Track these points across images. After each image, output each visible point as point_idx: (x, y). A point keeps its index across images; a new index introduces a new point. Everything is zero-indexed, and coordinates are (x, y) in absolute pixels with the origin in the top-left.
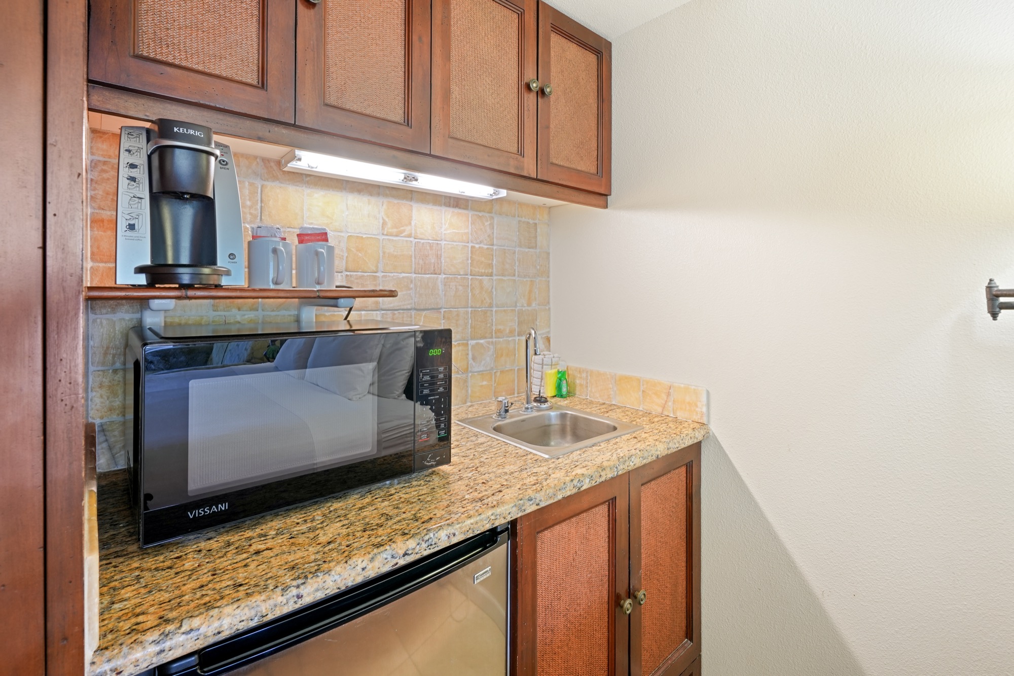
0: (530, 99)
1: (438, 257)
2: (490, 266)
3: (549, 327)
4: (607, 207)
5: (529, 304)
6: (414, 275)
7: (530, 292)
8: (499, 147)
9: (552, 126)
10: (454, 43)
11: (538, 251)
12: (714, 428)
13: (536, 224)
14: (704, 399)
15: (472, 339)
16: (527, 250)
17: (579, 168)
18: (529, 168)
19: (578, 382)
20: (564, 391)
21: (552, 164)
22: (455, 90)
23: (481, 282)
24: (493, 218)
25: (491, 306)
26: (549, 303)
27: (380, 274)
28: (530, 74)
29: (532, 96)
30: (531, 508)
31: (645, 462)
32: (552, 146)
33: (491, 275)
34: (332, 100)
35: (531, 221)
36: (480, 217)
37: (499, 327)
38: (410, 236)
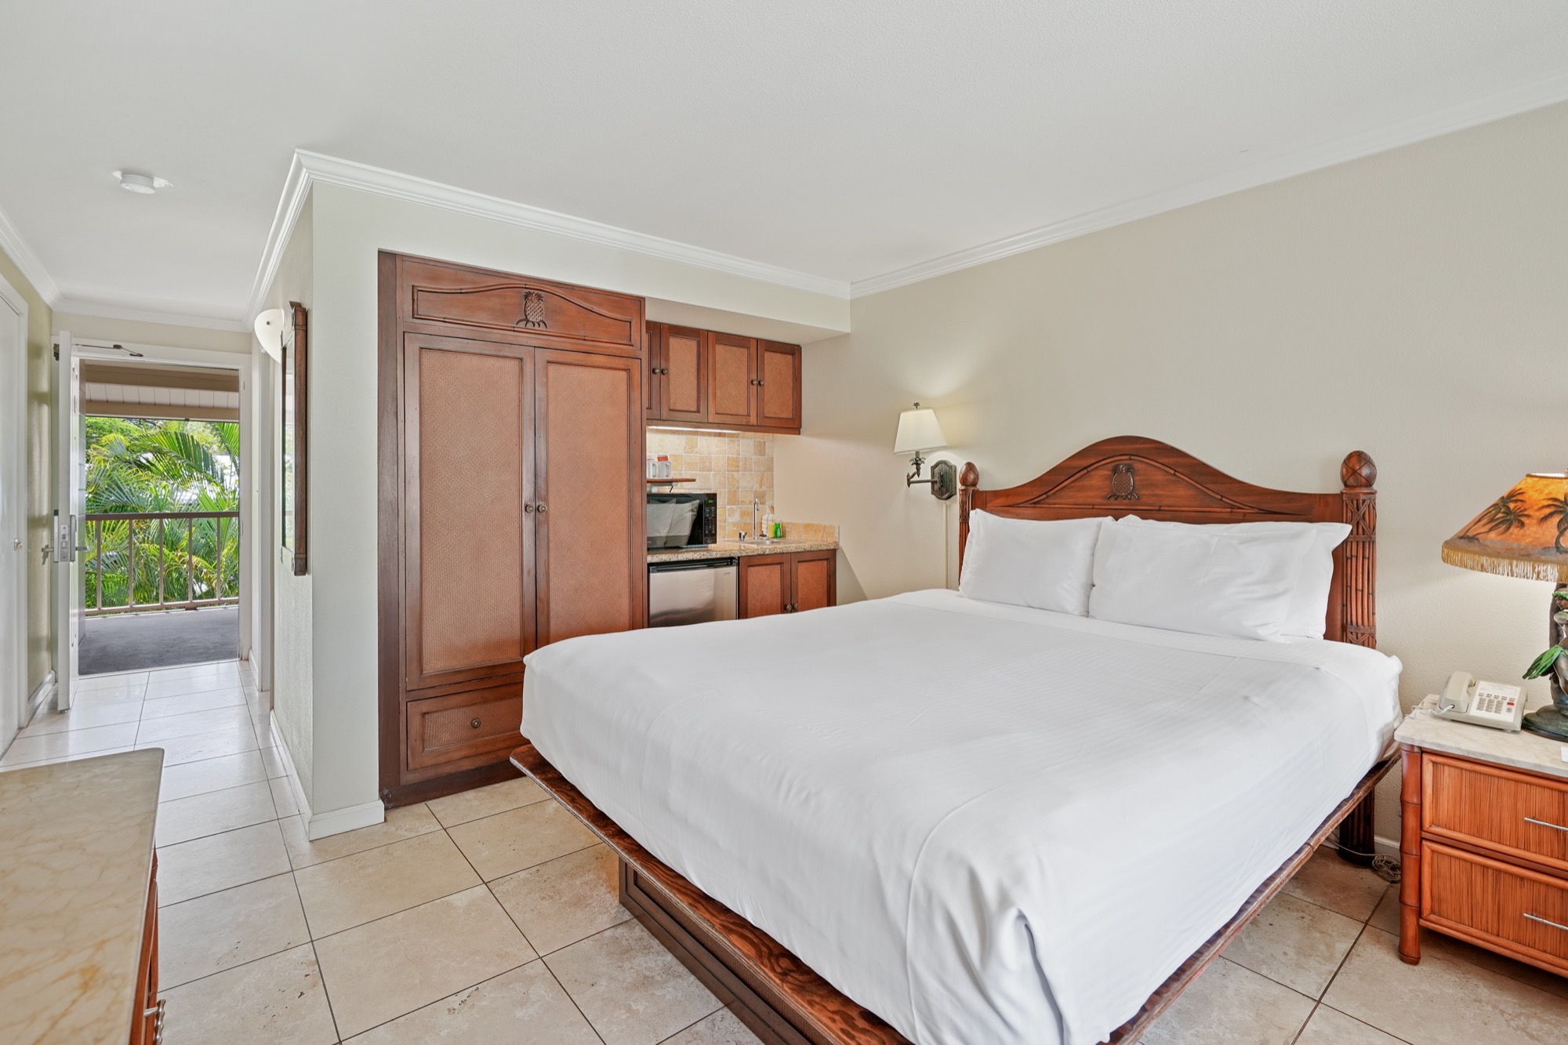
0: (754, 388)
1: (711, 463)
2: (738, 466)
3: (773, 499)
4: (800, 434)
5: (761, 487)
6: (698, 472)
7: (761, 480)
8: (739, 413)
9: (766, 398)
10: (717, 371)
11: (766, 457)
12: (842, 544)
13: (764, 442)
14: (837, 530)
15: (728, 505)
16: (759, 457)
17: (782, 417)
18: (753, 420)
19: (787, 530)
20: (779, 534)
21: (766, 417)
22: (718, 393)
23: (733, 475)
24: (739, 441)
25: (738, 488)
26: (773, 486)
27: (683, 472)
28: (754, 376)
29: (755, 387)
30: (744, 554)
31: (797, 550)
32: (766, 408)
33: (738, 471)
34: (672, 407)
35: (762, 441)
36: (732, 441)
37: (744, 499)
38: (696, 453)
